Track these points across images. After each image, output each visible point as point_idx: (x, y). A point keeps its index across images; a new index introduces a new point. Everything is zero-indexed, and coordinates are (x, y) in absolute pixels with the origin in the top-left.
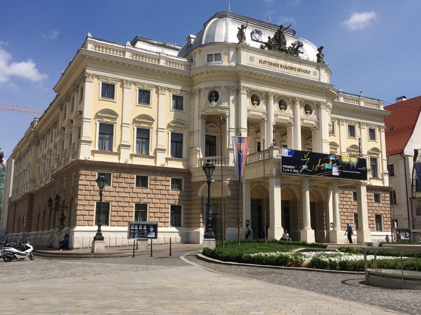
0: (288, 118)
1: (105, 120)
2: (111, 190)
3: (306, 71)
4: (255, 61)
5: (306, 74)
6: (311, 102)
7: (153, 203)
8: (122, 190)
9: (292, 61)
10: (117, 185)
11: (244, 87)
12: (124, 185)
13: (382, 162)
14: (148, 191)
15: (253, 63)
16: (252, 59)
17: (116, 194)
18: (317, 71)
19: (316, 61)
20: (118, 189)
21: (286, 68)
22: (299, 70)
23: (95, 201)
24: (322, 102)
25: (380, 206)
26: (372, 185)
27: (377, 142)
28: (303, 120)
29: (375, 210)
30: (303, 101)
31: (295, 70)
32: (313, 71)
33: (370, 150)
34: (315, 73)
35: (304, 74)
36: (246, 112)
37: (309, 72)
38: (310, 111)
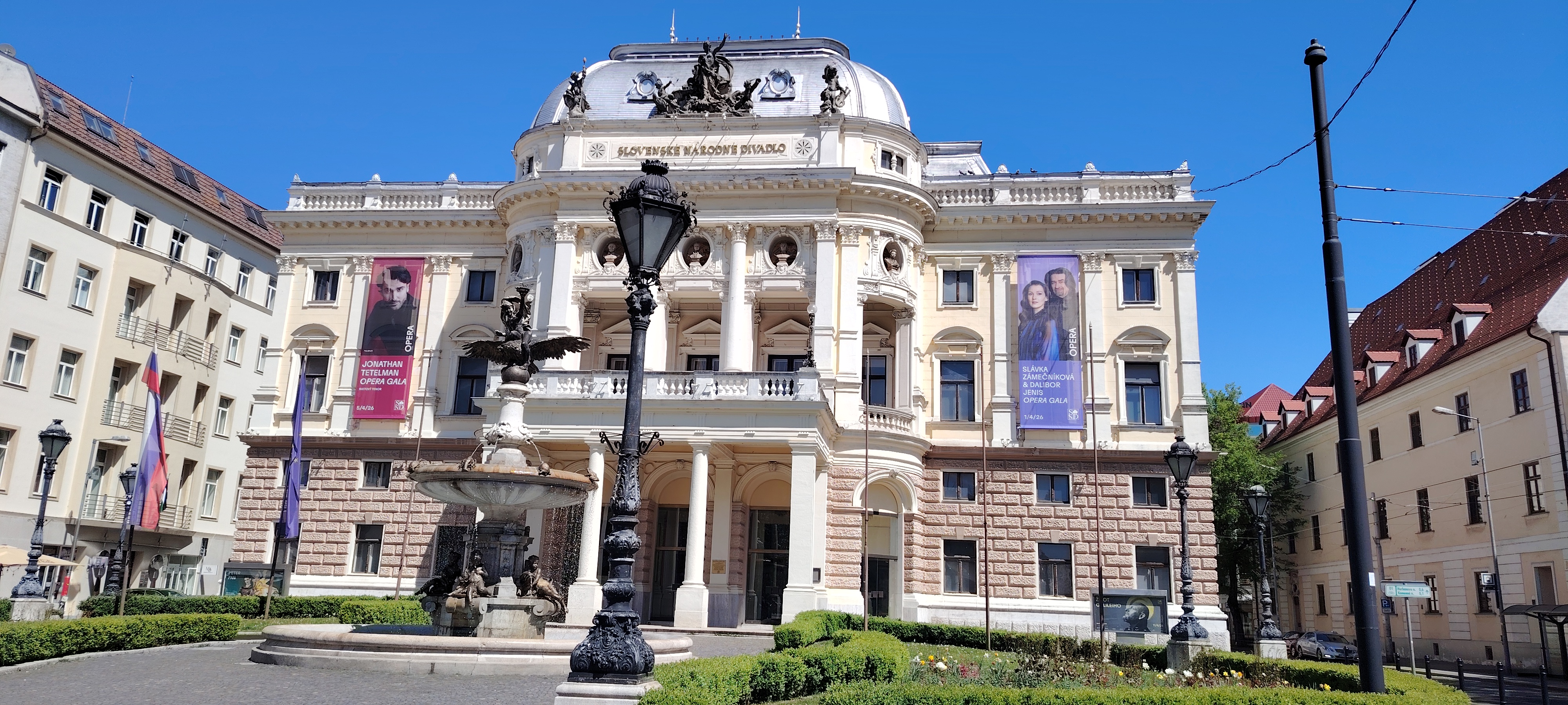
0: (710, 284)
1: (309, 348)
3: (772, 148)
4: (607, 153)
5: (771, 154)
6: (792, 229)
7: (394, 522)
8: (328, 495)
9: (725, 129)
10: (317, 485)
11: (562, 226)
12: (334, 484)
13: (1179, 371)
14: (386, 494)
15: (601, 160)
16: (597, 150)
17: (316, 505)
18: (814, 141)
19: (818, 111)
20: (320, 494)
21: (703, 153)
22: (745, 149)
23: (271, 520)
24: (816, 222)
25: (1161, 517)
26: (1120, 449)
27: (1159, 309)
28: (759, 281)
29: (1134, 531)
30: (759, 231)
31: (734, 152)
32: (795, 142)
33: (1120, 337)
34: (802, 148)
35: (765, 155)
36: (571, 285)
37: (782, 149)
38: (787, 256)
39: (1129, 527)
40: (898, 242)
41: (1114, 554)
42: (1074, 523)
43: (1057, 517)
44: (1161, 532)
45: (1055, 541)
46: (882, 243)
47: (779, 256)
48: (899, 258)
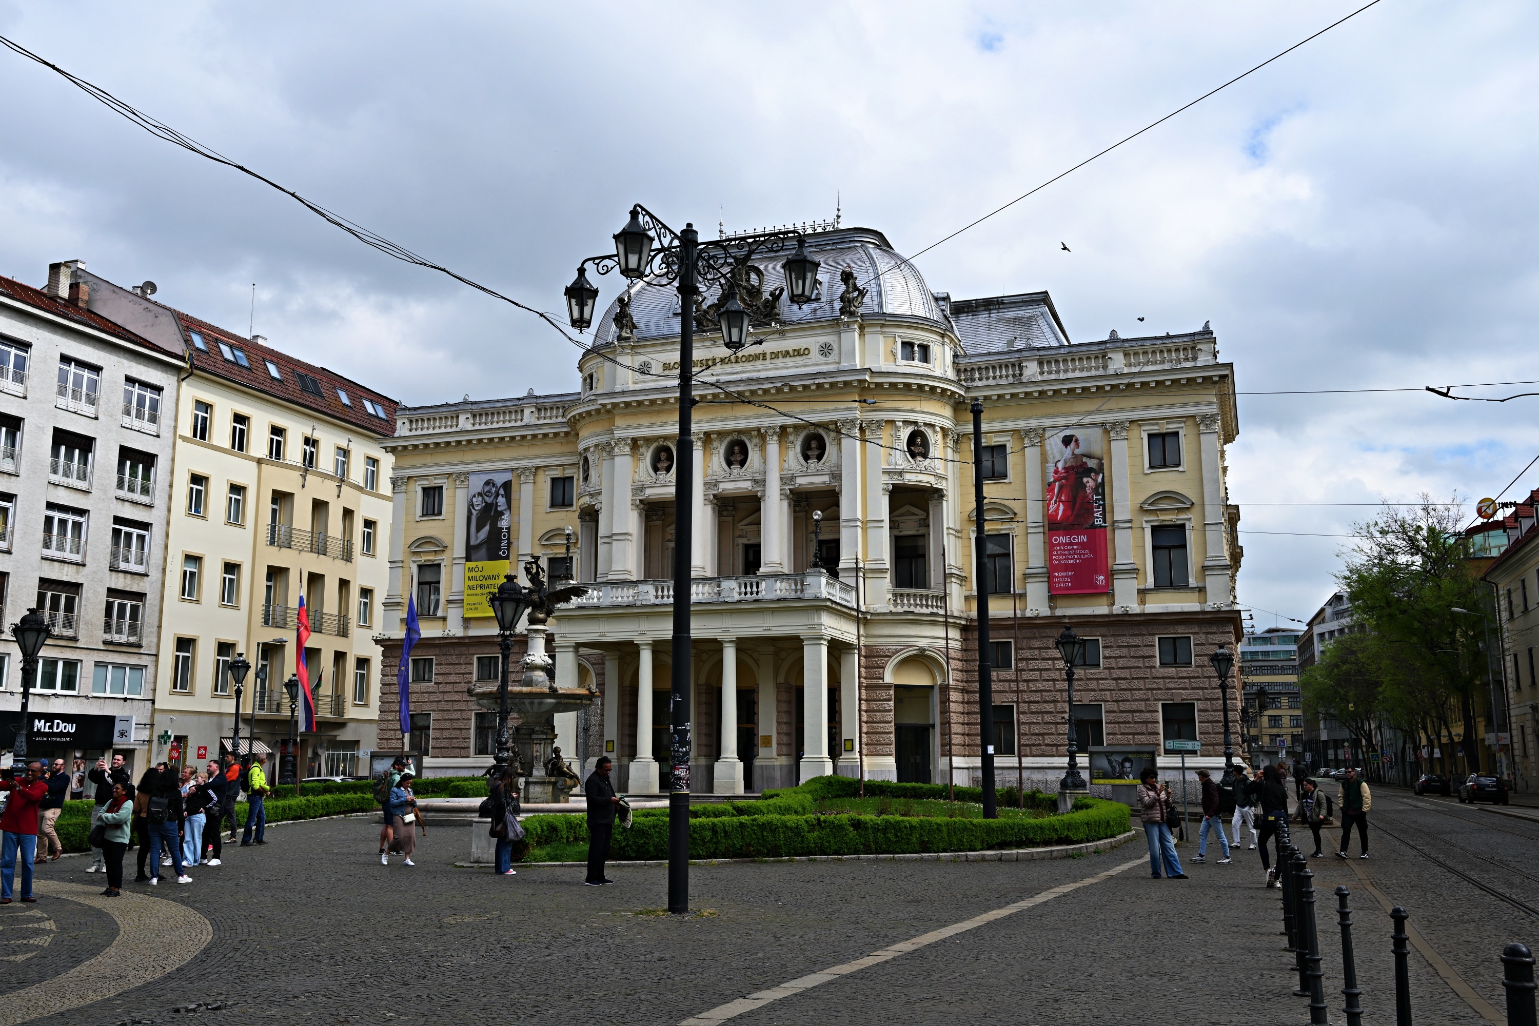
0: (747, 485)
1: (424, 558)
2: (431, 690)
3: (798, 353)
4: (654, 370)
5: (798, 358)
8: (449, 688)
10: (441, 679)
11: (620, 440)
12: (453, 678)
13: (1203, 531)
15: (648, 377)
16: (645, 369)
17: (440, 697)
18: (835, 342)
20: (442, 688)
21: (737, 362)
22: (775, 355)
25: (1185, 675)
26: (1146, 612)
27: (1184, 472)
28: (792, 478)
29: (1160, 689)
30: (790, 430)
31: (764, 359)
32: (818, 345)
33: (1144, 502)
34: (826, 350)
35: (793, 359)
36: (629, 494)
37: (806, 352)
38: (816, 453)
39: (1154, 686)
40: (922, 429)
41: (1142, 711)
42: (1104, 684)
43: (1088, 679)
44: (1186, 689)
45: (1086, 702)
46: (905, 433)
47: (809, 453)
48: (925, 444)
